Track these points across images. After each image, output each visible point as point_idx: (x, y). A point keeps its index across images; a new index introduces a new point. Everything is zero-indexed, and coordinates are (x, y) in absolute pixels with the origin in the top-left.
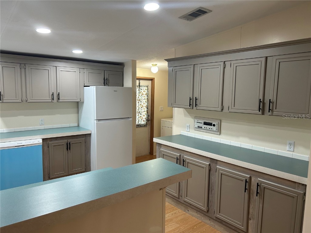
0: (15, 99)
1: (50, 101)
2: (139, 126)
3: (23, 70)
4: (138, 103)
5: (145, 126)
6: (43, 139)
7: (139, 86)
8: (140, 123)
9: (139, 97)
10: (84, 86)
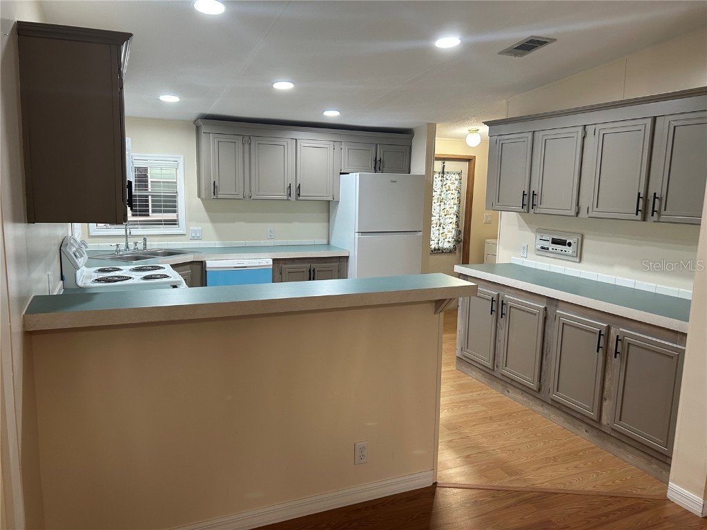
0: (234, 193)
1: (286, 197)
2: (439, 251)
3: (247, 146)
4: (439, 207)
5: (451, 252)
6: (274, 260)
7: (443, 173)
8: (440, 245)
9: (440, 195)
10: (341, 174)
